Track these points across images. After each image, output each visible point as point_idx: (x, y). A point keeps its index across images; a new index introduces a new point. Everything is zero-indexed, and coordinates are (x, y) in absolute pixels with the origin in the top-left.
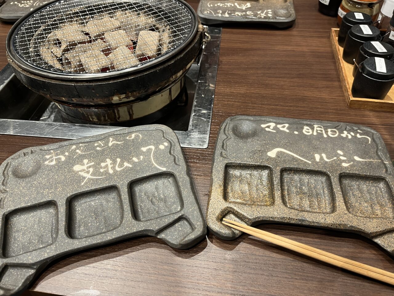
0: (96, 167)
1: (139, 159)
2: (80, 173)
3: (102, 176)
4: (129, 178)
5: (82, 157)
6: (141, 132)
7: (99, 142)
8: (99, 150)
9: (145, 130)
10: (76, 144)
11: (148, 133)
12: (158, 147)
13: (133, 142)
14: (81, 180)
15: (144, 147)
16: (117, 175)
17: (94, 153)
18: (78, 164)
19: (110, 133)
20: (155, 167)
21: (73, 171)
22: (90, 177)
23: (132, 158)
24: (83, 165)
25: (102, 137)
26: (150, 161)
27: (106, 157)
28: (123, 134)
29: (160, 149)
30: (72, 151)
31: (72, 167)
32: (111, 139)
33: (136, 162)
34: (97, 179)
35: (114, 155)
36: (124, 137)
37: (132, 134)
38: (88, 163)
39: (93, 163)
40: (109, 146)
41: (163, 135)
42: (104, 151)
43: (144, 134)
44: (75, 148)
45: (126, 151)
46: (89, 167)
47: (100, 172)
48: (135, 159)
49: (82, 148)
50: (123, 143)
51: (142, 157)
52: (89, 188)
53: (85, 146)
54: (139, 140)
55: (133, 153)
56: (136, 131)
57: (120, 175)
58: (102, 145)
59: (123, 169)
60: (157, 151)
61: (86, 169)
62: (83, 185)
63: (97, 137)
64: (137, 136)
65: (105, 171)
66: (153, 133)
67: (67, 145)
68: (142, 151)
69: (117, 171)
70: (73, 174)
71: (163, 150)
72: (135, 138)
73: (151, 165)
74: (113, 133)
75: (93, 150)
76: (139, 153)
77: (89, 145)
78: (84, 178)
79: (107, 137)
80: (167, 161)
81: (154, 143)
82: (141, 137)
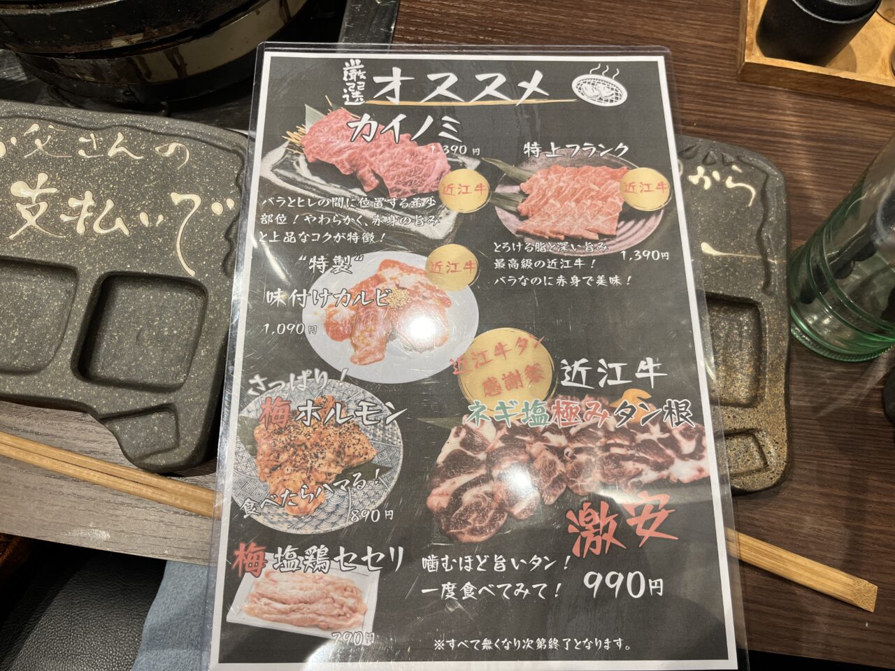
0: (57, 203)
1: (152, 219)
2: (18, 205)
3: (57, 231)
4: (108, 264)
5: (40, 163)
6: (195, 146)
7: (92, 135)
8: (81, 157)
9: (207, 143)
10: (44, 119)
11: (207, 153)
12: (209, 206)
13: (163, 166)
14: (13, 224)
15: (180, 191)
16: (88, 246)
17: (69, 164)
18: (23, 179)
19: (126, 118)
20: (175, 258)
21: (8, 195)
22: (34, 224)
23: (139, 212)
24: (32, 185)
25: (103, 123)
26: (173, 239)
27: (87, 183)
28: (154, 133)
29: (210, 212)
30: (26, 137)
31: (10, 183)
32: (120, 138)
33: (143, 227)
34: (44, 237)
35: (107, 187)
36: (151, 143)
37: (170, 142)
38: (44, 186)
39: (54, 190)
40: (106, 157)
41: (238, 175)
42: (92, 166)
43: (198, 154)
44: (35, 132)
45: (137, 186)
46: (43, 197)
47: (58, 221)
48: (144, 218)
49: (49, 137)
50: (139, 161)
51: (161, 218)
52: (20, 253)
53: (59, 135)
54: (179, 168)
55: (149, 199)
56: (184, 136)
57: (95, 247)
58: (95, 147)
59: (108, 235)
60: (202, 216)
61: (34, 200)
62: (10, 241)
63: (93, 117)
64: (179, 153)
65: (70, 223)
66: (219, 160)
67: (24, 117)
68: (170, 202)
69: (93, 234)
70: (4, 203)
71: (216, 217)
72: (173, 156)
73: (170, 249)
74: (132, 121)
75: (70, 153)
76: (160, 205)
77: (66, 135)
78: (22, 221)
79: (115, 126)
80: (208, 252)
81: (206, 191)
82: (187, 160)
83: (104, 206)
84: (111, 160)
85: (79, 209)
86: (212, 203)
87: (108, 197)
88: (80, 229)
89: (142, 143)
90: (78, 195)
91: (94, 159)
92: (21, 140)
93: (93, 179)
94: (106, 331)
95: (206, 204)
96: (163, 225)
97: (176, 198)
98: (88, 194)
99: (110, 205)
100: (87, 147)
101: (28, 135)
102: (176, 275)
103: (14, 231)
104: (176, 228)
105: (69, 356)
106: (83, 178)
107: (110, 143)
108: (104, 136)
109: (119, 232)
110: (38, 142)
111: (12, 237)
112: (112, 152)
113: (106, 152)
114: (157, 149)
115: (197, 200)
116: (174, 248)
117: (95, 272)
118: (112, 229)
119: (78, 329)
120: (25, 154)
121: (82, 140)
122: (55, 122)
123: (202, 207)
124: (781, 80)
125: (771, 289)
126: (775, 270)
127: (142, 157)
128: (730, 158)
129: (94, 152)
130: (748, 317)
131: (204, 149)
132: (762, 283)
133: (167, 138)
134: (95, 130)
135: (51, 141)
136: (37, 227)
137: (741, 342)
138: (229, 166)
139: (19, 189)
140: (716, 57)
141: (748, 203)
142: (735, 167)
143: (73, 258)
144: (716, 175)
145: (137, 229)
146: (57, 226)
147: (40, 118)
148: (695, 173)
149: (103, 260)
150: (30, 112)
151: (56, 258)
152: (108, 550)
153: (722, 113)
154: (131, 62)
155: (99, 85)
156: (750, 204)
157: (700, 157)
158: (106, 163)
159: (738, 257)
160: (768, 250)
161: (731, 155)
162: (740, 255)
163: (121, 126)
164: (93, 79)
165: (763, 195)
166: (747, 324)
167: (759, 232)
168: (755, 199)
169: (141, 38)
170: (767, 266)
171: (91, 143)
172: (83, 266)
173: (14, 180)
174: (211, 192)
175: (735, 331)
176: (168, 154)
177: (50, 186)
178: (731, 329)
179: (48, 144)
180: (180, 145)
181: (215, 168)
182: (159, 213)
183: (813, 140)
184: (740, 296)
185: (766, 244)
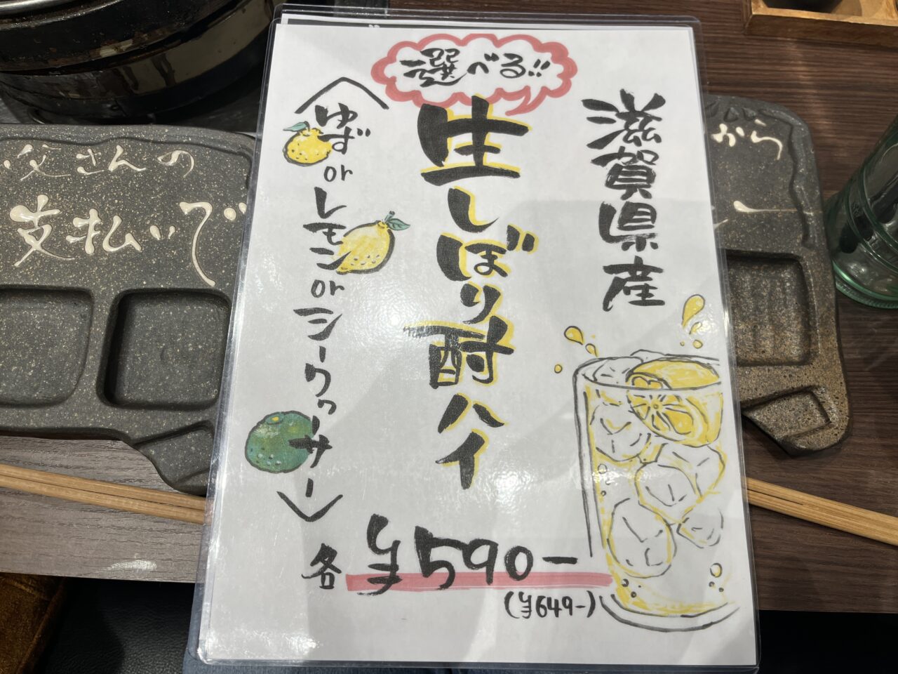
0: (61, 225)
1: (164, 232)
2: (20, 230)
3: (65, 254)
4: (123, 283)
5: (39, 184)
6: (199, 152)
7: (90, 151)
8: (81, 175)
9: (211, 147)
10: (36, 139)
11: (213, 158)
12: (222, 213)
13: (168, 176)
14: (17, 250)
15: (190, 200)
16: (99, 265)
17: (68, 183)
18: (22, 203)
19: (123, 130)
20: (193, 269)
21: (9, 221)
22: (40, 248)
23: (149, 226)
24: (33, 208)
25: (100, 138)
26: (188, 250)
27: (91, 201)
28: (155, 142)
29: (223, 218)
30: (19, 160)
31: (9, 209)
32: (119, 151)
33: (155, 241)
34: (52, 261)
35: (112, 203)
36: (153, 153)
37: (173, 151)
38: (45, 208)
39: (56, 212)
40: (107, 172)
41: (248, 177)
42: (93, 183)
43: (203, 159)
44: (29, 153)
45: (142, 199)
46: (45, 220)
47: (65, 243)
48: (155, 232)
49: (44, 157)
50: (142, 172)
51: (172, 230)
52: (28, 280)
53: (54, 153)
54: (185, 176)
55: (158, 211)
56: (186, 143)
57: (106, 266)
58: (94, 163)
59: (118, 253)
60: (214, 224)
61: (36, 224)
62: (16, 268)
63: (89, 132)
64: (184, 161)
65: (77, 244)
66: (226, 164)
67: (16, 138)
68: (180, 212)
69: (103, 253)
70: (5, 230)
71: (230, 223)
72: (177, 164)
73: (185, 261)
74: (130, 133)
75: (69, 171)
76: (170, 216)
77: (62, 152)
78: (26, 247)
79: (112, 139)
80: (226, 260)
81: (216, 197)
82: (192, 167)
83: (111, 223)
84: (113, 174)
85: (86, 228)
86: (224, 208)
87: (115, 213)
88: (89, 249)
89: (143, 153)
90: (83, 214)
91: (94, 175)
92: (14, 163)
93: (95, 196)
94: (127, 353)
95: (218, 211)
96: (175, 236)
97: (186, 207)
98: (93, 213)
99: (117, 221)
100: (84, 163)
101: (22, 157)
102: (195, 287)
103: (19, 258)
104: (190, 239)
105: (94, 382)
106: (85, 195)
107: (109, 157)
108: (102, 150)
109: (130, 248)
110: (33, 163)
111: (17, 264)
112: (113, 166)
113: (106, 166)
114: (160, 159)
115: (208, 208)
116: (190, 260)
117: (110, 292)
118: (123, 246)
119: (100, 353)
120: (21, 176)
121: (80, 156)
122: (49, 140)
123: (213, 214)
124: (789, 30)
125: (811, 241)
126: (812, 222)
127: (144, 169)
128: (751, 113)
129: (94, 169)
130: (790, 273)
131: (209, 154)
132: (801, 236)
133: (169, 147)
134: (91, 145)
135: (46, 161)
136: (43, 251)
137: (785, 299)
138: (237, 169)
139: (19, 213)
140: (720, 13)
141: (776, 156)
142: (758, 121)
143: (85, 280)
144: (740, 131)
145: (149, 243)
146: (65, 249)
147: (32, 139)
148: (718, 131)
149: (117, 279)
150: (21, 133)
151: (68, 281)
152: (157, 580)
153: (735, 69)
154: (117, 73)
155: (84, 102)
156: (779, 157)
157: (721, 113)
158: (108, 178)
159: (773, 213)
160: (803, 203)
161: (752, 109)
162: (775, 210)
163: (119, 138)
164: (77, 96)
165: (789, 146)
166: (789, 280)
167: (791, 184)
168: (782, 152)
169: (130, 45)
170: (804, 219)
171: (89, 159)
172: (97, 287)
173: (12, 205)
174: (221, 197)
175: (778, 289)
176: (171, 163)
177: (52, 208)
178: (773, 287)
179: (44, 165)
180: (184, 152)
181: (223, 173)
182: (171, 224)
183: (828, 88)
184: (780, 251)
185: (799, 197)
